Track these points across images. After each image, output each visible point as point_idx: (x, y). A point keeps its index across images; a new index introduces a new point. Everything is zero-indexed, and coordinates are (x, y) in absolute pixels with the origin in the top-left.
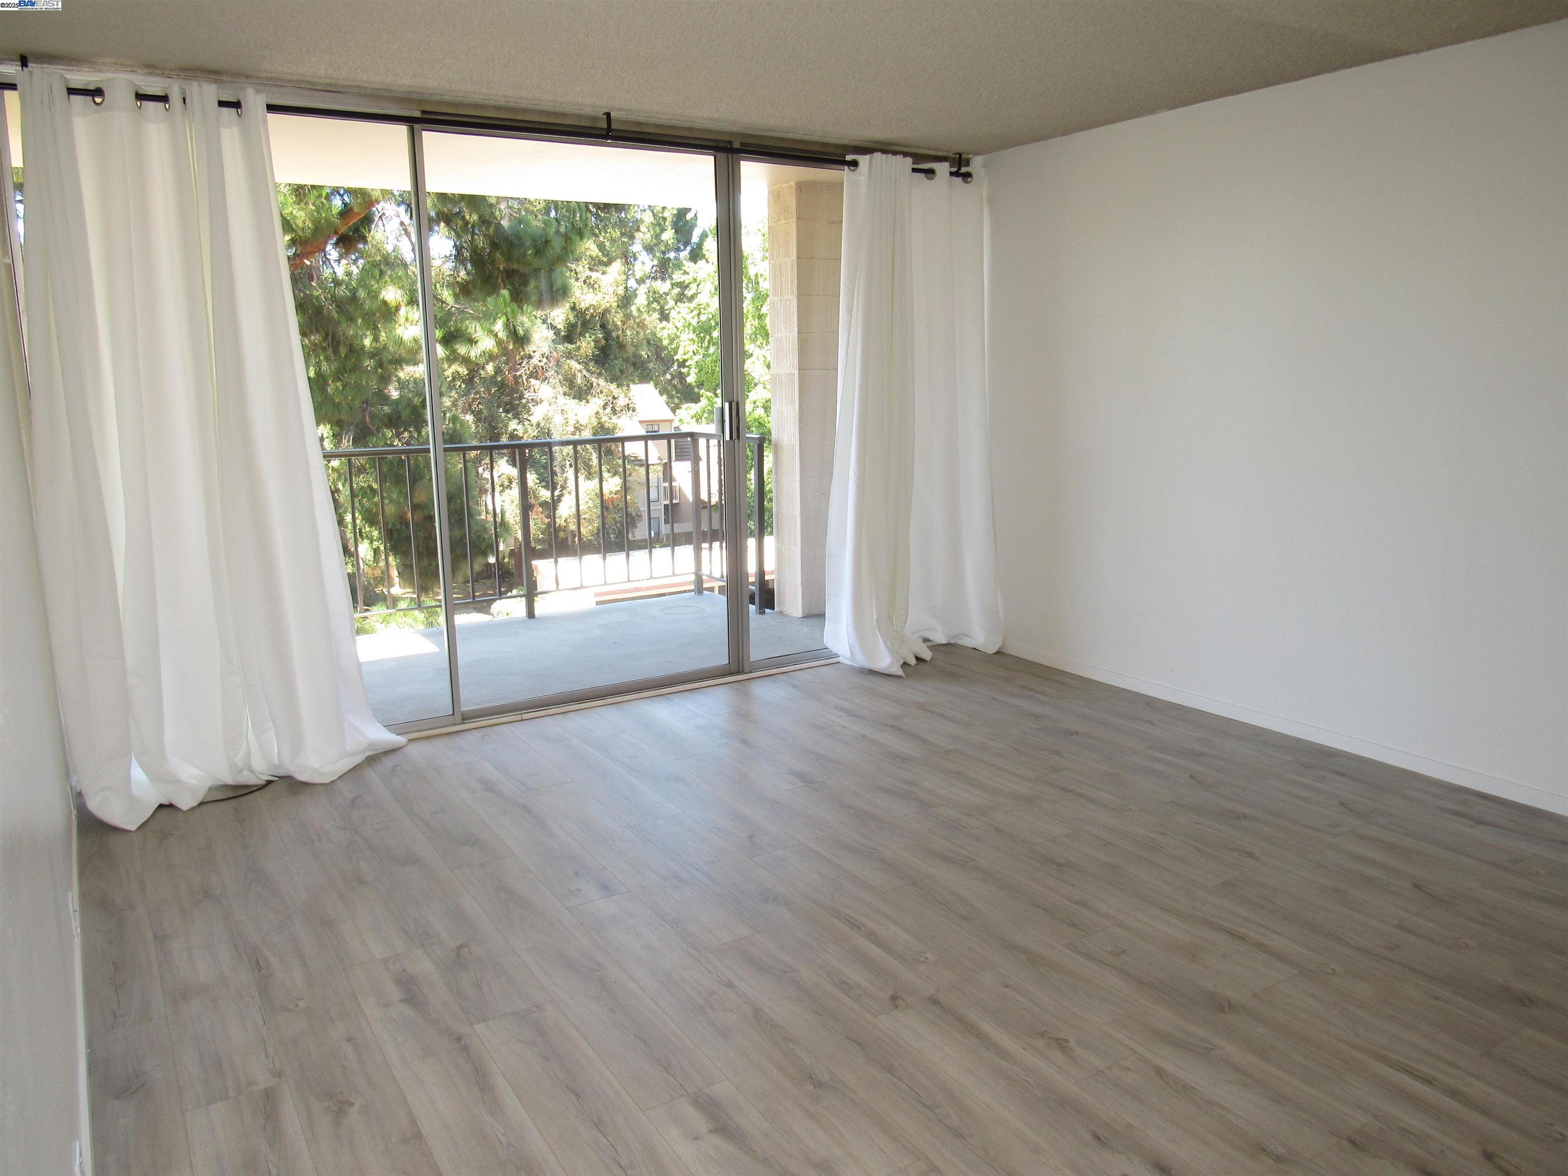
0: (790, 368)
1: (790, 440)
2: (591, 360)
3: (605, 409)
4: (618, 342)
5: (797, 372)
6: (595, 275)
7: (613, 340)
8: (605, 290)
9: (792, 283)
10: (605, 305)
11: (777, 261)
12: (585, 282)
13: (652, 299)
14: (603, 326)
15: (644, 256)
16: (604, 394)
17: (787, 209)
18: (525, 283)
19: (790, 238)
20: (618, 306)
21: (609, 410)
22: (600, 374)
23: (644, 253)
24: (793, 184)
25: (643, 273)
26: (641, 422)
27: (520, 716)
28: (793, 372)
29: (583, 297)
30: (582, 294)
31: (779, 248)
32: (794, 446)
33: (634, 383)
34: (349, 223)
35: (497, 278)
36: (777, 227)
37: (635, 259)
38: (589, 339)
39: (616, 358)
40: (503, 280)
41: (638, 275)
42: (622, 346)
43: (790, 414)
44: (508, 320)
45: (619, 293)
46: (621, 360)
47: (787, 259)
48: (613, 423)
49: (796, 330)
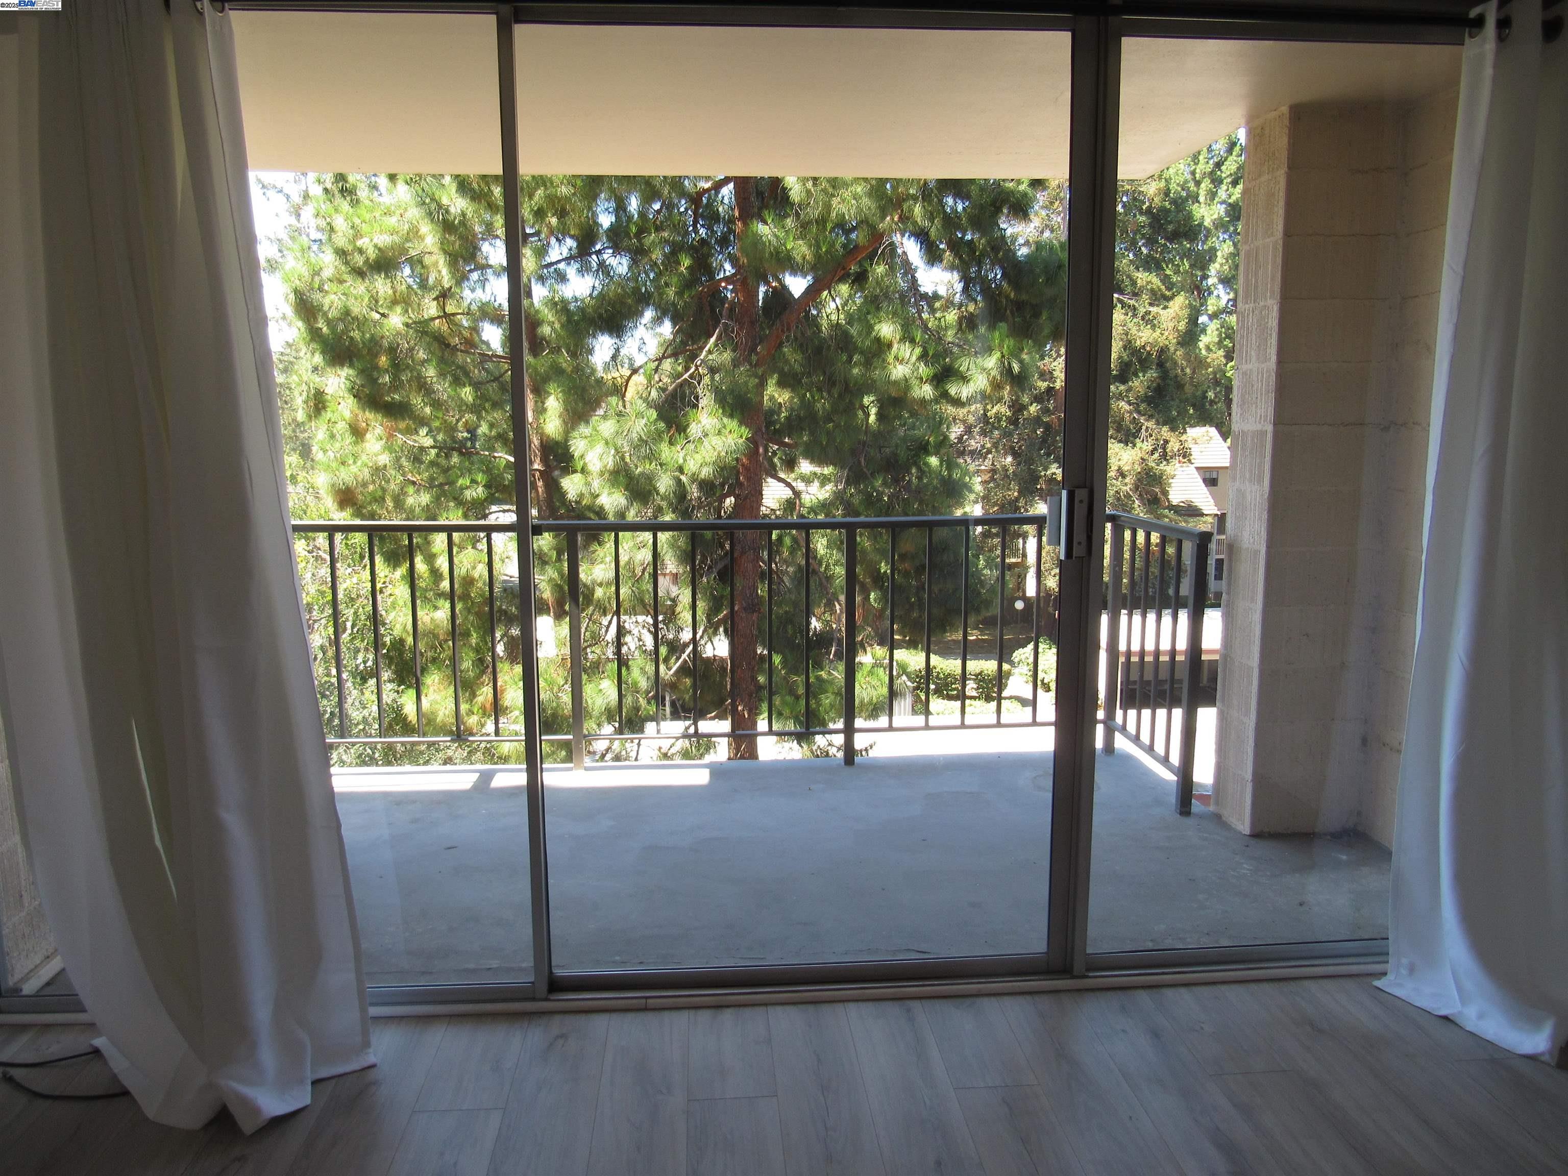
0: (1260, 423)
1: (1252, 540)
2: (1142, 401)
3: (1152, 454)
4: (1176, 382)
5: (1270, 428)
6: (1154, 310)
7: (1171, 380)
8: (1164, 326)
9: (1272, 279)
10: (1162, 341)
11: (1252, 245)
12: (1143, 318)
13: (1223, 335)
14: (1161, 365)
15: (1221, 290)
16: (1153, 437)
17: (1274, 154)
18: (1037, 315)
19: (1276, 203)
20: (1178, 343)
21: (1156, 455)
22: (1151, 417)
23: (1220, 287)
24: (1285, 109)
25: (1216, 308)
26: (1197, 468)
27: (644, 1001)
28: (1264, 429)
29: (1140, 334)
30: (1139, 330)
31: (1257, 222)
32: (1257, 552)
33: (1192, 426)
34: (857, 258)
35: (1006, 310)
36: (1257, 189)
37: (1210, 294)
38: (1141, 378)
39: (1173, 400)
40: (1012, 312)
41: (1211, 309)
42: (1180, 386)
43: (1255, 499)
44: (1003, 356)
45: (1179, 328)
46: (1177, 400)
47: (1268, 240)
48: (1160, 470)
49: (1274, 358)
